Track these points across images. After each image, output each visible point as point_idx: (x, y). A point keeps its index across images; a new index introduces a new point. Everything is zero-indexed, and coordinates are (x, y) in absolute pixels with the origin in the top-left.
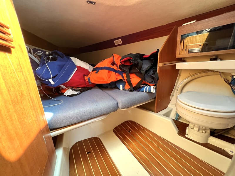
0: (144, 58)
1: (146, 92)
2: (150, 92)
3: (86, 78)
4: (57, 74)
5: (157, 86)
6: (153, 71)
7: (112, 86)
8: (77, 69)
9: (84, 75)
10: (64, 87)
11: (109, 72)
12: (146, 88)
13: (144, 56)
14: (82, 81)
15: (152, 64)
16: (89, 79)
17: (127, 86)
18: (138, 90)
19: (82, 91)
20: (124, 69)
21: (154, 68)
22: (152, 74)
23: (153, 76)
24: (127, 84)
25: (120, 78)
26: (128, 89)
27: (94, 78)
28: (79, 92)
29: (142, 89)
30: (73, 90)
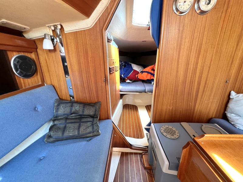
3: (136, 76)
4: (125, 73)
8: (133, 71)
10: (126, 79)
11: (148, 74)
27: (140, 76)
28: (132, 82)
30: (130, 80)
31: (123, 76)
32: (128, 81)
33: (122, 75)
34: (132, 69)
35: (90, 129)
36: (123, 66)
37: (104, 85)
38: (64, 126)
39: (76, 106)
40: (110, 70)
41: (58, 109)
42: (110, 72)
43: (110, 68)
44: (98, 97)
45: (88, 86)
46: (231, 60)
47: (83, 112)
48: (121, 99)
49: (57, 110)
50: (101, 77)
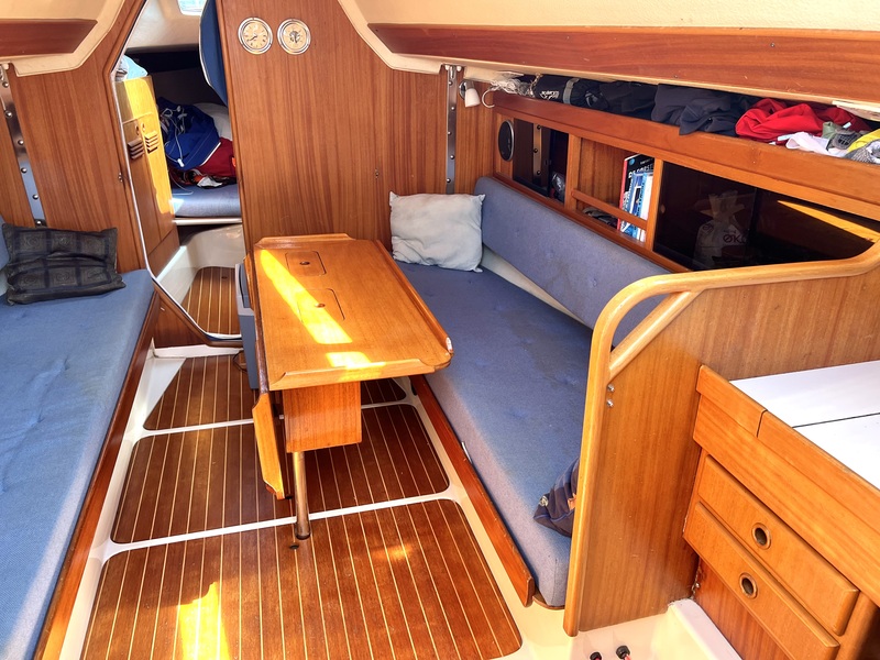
8: (220, 144)
9: (231, 156)
10: (198, 172)
14: (226, 165)
28: (221, 184)
30: (213, 179)
31: (182, 165)
32: (206, 182)
33: (180, 161)
34: (215, 137)
35: (103, 278)
36: (179, 124)
37: (119, 187)
38: (43, 272)
39: (59, 238)
40: (129, 151)
41: (18, 243)
42: (130, 156)
43: (129, 147)
44: (108, 217)
45: (81, 191)
46: (372, 133)
47: (79, 248)
48: (182, 243)
49: (17, 246)
50: (111, 170)
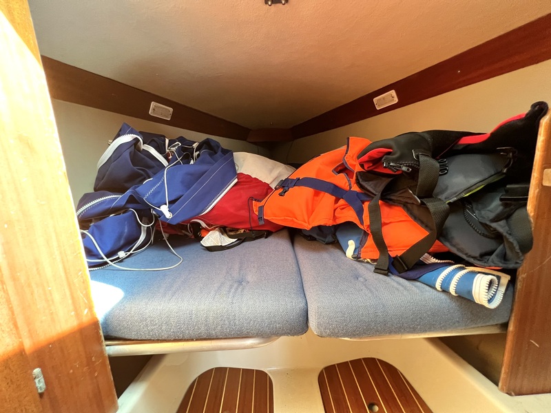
0: (460, 148)
1: (445, 291)
2: (465, 299)
4: (181, 194)
5: (521, 276)
6: (506, 205)
7: (326, 238)
8: (236, 180)
9: (251, 199)
10: (203, 224)
11: (316, 194)
12: (450, 276)
13: (465, 141)
14: (244, 213)
15: (498, 173)
16: (261, 209)
17: (371, 251)
18: (411, 274)
19: (242, 240)
20: (369, 186)
21: (507, 191)
22: (492, 215)
23: (494, 225)
24: (370, 241)
25: (349, 215)
26: (373, 260)
28: (235, 240)
29: (427, 276)
30: (223, 234)
31: (169, 216)
32: (213, 238)
33: (164, 209)
34: (231, 172)
